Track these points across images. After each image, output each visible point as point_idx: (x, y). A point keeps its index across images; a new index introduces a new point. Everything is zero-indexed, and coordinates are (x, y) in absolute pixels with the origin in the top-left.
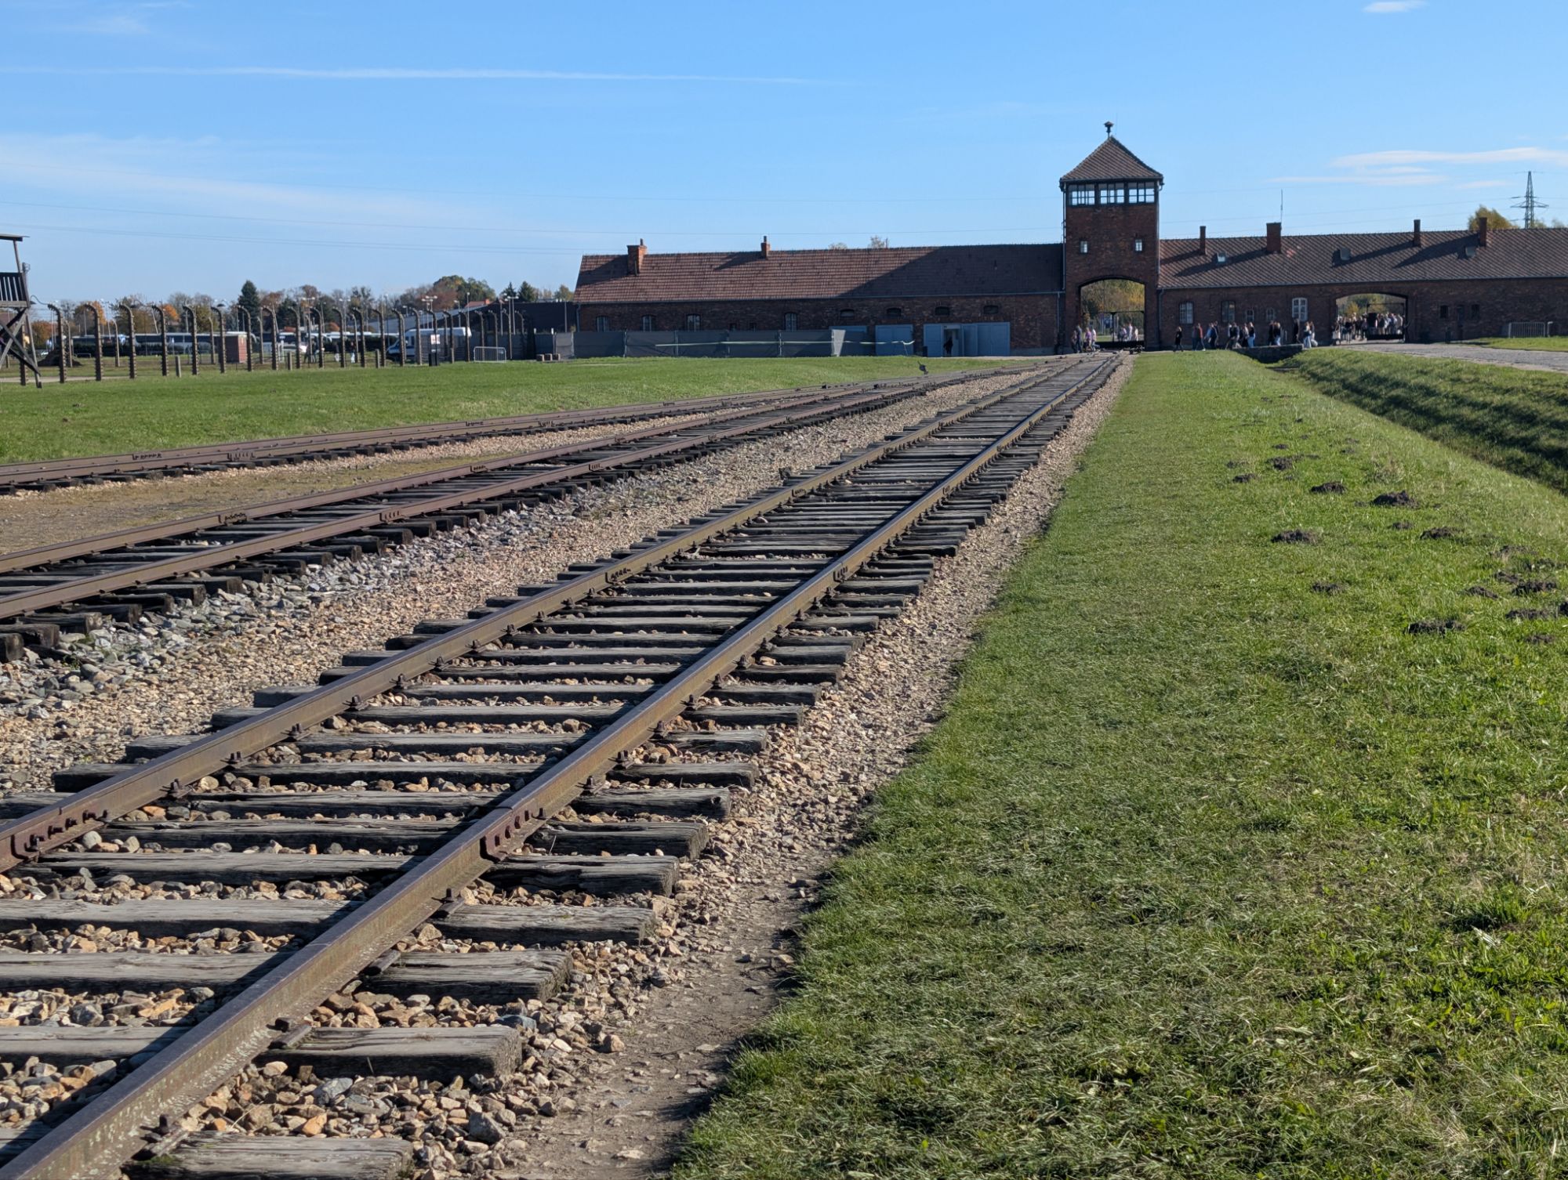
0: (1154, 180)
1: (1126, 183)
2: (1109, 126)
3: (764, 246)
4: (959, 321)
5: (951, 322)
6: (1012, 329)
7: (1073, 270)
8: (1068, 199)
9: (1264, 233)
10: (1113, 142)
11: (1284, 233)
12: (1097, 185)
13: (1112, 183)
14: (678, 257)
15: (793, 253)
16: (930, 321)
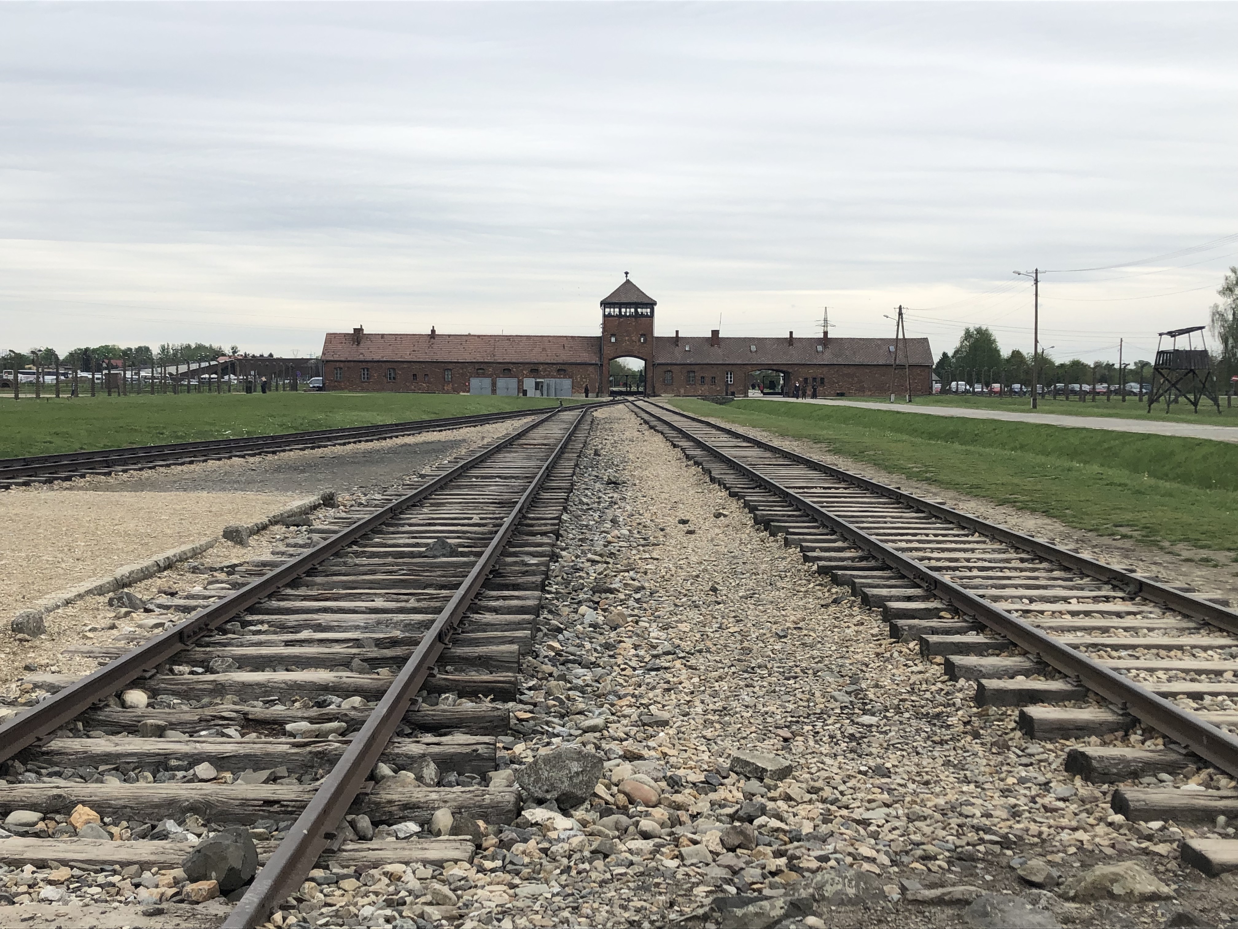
0: (651, 304)
1: (636, 305)
2: (627, 273)
3: (433, 331)
4: (543, 378)
5: (539, 378)
6: (573, 382)
7: (608, 351)
8: (604, 312)
9: (710, 336)
10: (628, 281)
11: (720, 336)
12: (620, 305)
13: (628, 305)
14: (383, 336)
15: (449, 336)
16: (527, 377)
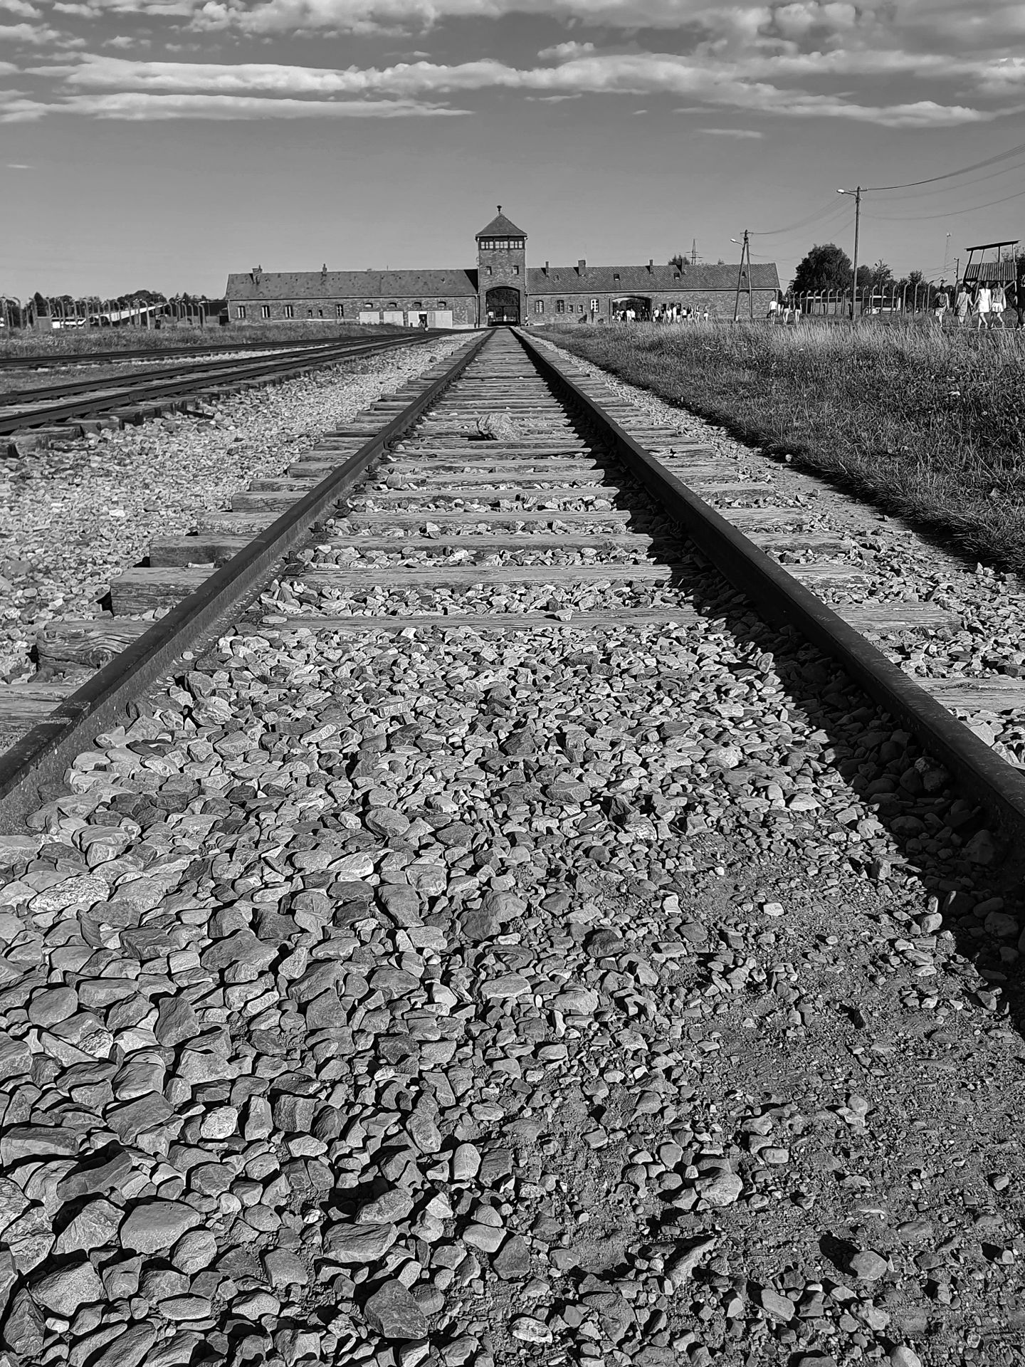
0: (521, 238)
1: (508, 238)
2: (499, 207)
3: (325, 269)
4: (426, 310)
5: (423, 311)
6: (453, 314)
7: (483, 283)
8: (480, 245)
10: (501, 216)
12: (494, 238)
13: (501, 239)
14: (279, 275)
15: (339, 273)
16: (411, 310)
